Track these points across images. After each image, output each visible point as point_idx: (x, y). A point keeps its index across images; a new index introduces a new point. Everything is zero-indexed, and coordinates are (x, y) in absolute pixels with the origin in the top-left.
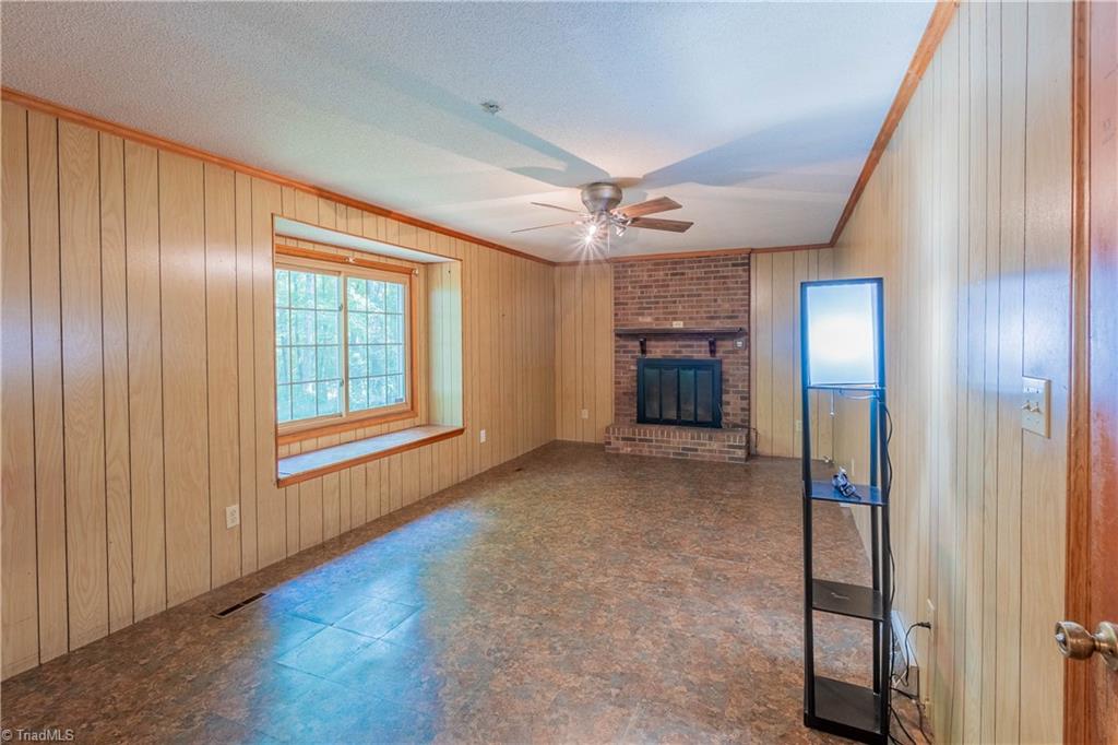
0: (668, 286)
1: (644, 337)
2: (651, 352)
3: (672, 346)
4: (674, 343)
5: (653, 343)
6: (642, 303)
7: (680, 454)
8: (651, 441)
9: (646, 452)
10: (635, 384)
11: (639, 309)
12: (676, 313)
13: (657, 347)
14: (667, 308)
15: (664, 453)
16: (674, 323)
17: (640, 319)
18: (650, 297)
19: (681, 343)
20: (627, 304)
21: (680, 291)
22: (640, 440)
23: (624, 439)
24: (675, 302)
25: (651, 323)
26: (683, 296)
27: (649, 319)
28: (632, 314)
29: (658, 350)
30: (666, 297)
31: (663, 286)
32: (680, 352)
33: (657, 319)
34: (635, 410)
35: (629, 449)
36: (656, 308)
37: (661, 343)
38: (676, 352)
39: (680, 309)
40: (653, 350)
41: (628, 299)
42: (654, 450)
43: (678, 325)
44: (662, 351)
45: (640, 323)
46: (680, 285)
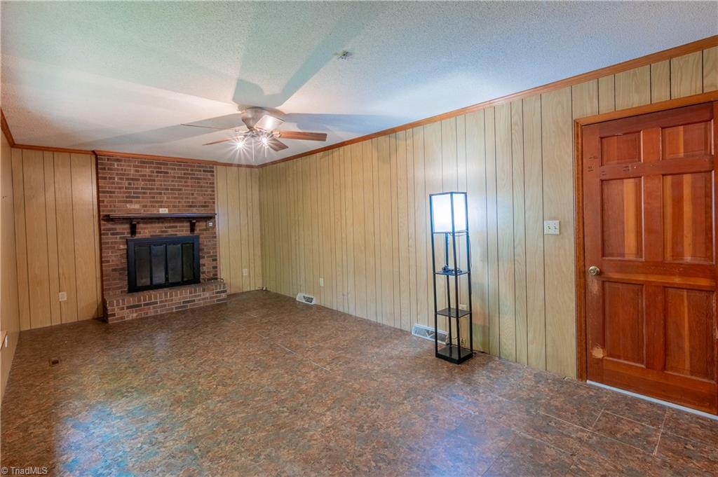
0: (154, 180)
1: (133, 223)
2: (140, 233)
3: (158, 228)
4: (161, 225)
5: (141, 225)
6: (130, 193)
7: (181, 307)
8: (157, 303)
9: (151, 312)
10: (124, 261)
11: (127, 197)
12: (162, 202)
13: (145, 228)
14: (154, 198)
15: (167, 310)
16: (161, 209)
17: (128, 206)
18: (137, 188)
19: (166, 225)
20: (114, 192)
21: (165, 185)
22: (145, 305)
23: (128, 308)
24: (160, 193)
25: (138, 210)
26: (168, 189)
27: (137, 206)
28: (119, 202)
29: (145, 232)
30: (153, 189)
31: (149, 180)
32: (166, 232)
33: (145, 206)
34: (126, 282)
35: (135, 315)
36: (143, 198)
37: (149, 226)
38: (162, 232)
39: (165, 199)
40: (142, 231)
41: (116, 188)
42: (159, 310)
43: (164, 211)
44: (150, 232)
45: (130, 210)
46: (165, 181)
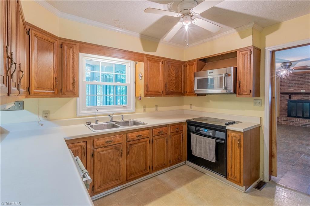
0: (299, 80)
1: (290, 94)
2: (293, 98)
3: (300, 97)
4: (301, 96)
5: (294, 96)
6: (290, 85)
7: (304, 126)
8: (293, 121)
9: (291, 124)
10: (287, 106)
11: (289, 87)
12: (302, 88)
13: (295, 97)
14: (299, 86)
15: (298, 125)
16: (302, 90)
17: (289, 89)
18: (292, 84)
19: (304, 96)
20: (284, 85)
21: (304, 82)
22: (289, 121)
23: (283, 120)
24: (302, 85)
25: (293, 91)
26: (305, 83)
27: (292, 89)
28: (286, 88)
29: (295, 98)
30: (299, 83)
31: (297, 81)
32: (304, 98)
33: (296, 89)
34: (287, 113)
35: (285, 123)
36: (295, 86)
37: (296, 96)
38: (302, 98)
39: (304, 86)
40: (294, 98)
41: (285, 84)
42: (294, 124)
43: (302, 91)
44: (297, 98)
45: (290, 91)
46: (304, 80)
